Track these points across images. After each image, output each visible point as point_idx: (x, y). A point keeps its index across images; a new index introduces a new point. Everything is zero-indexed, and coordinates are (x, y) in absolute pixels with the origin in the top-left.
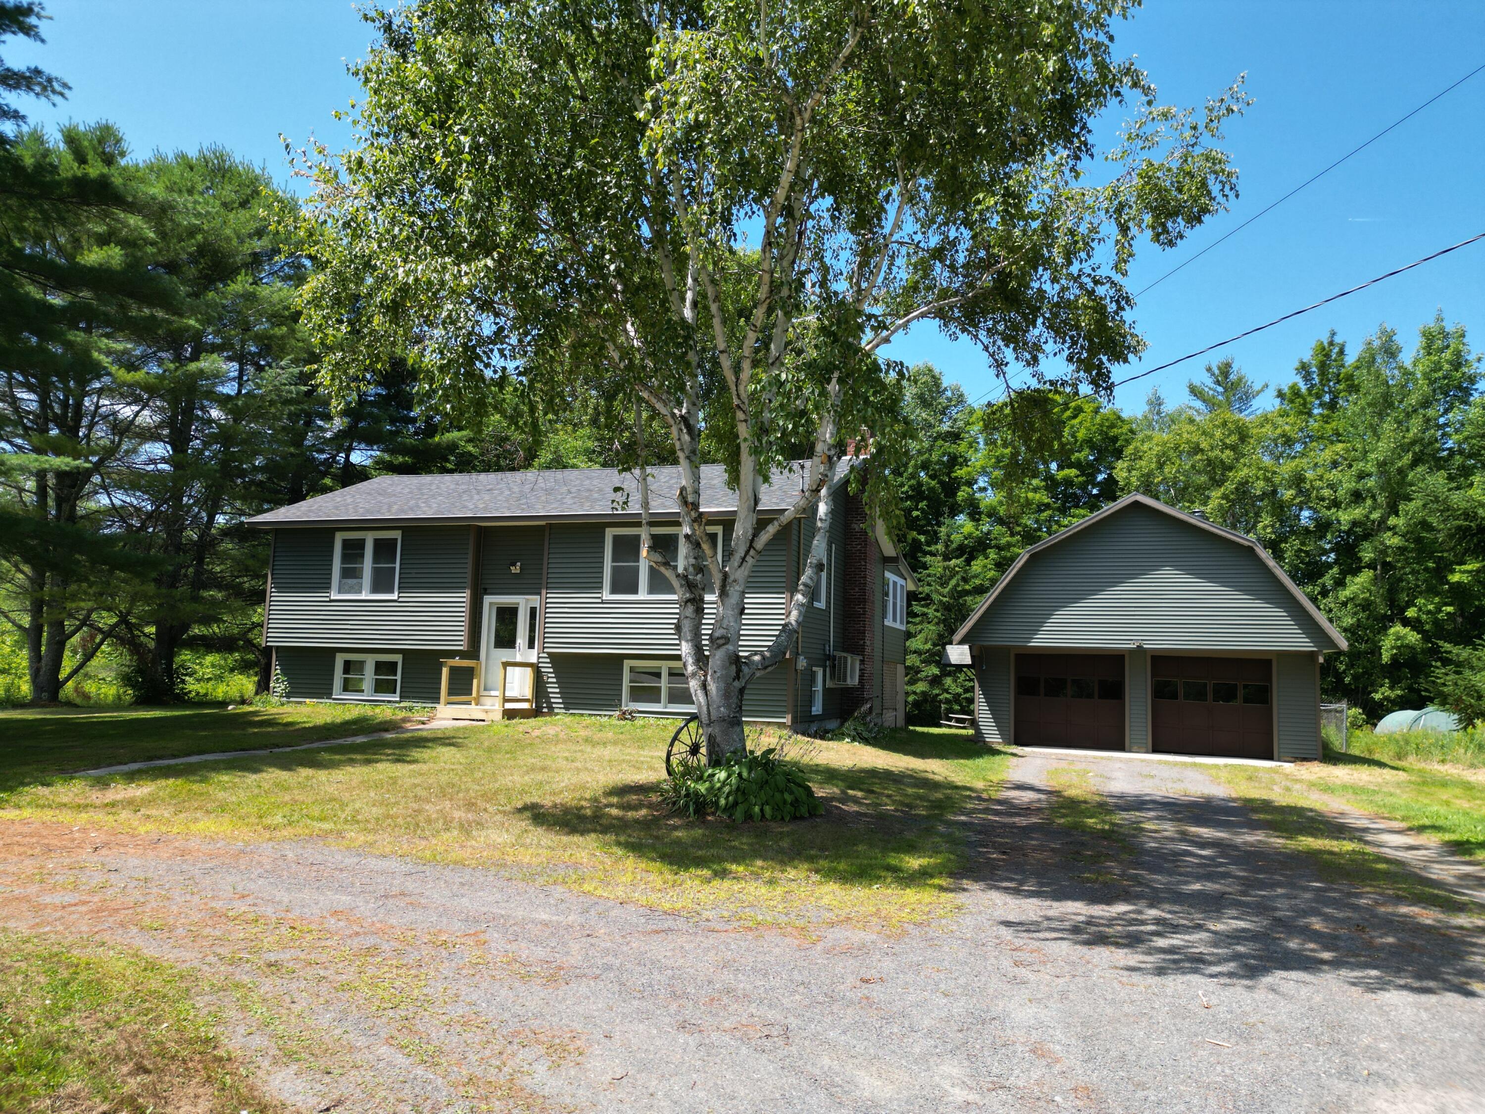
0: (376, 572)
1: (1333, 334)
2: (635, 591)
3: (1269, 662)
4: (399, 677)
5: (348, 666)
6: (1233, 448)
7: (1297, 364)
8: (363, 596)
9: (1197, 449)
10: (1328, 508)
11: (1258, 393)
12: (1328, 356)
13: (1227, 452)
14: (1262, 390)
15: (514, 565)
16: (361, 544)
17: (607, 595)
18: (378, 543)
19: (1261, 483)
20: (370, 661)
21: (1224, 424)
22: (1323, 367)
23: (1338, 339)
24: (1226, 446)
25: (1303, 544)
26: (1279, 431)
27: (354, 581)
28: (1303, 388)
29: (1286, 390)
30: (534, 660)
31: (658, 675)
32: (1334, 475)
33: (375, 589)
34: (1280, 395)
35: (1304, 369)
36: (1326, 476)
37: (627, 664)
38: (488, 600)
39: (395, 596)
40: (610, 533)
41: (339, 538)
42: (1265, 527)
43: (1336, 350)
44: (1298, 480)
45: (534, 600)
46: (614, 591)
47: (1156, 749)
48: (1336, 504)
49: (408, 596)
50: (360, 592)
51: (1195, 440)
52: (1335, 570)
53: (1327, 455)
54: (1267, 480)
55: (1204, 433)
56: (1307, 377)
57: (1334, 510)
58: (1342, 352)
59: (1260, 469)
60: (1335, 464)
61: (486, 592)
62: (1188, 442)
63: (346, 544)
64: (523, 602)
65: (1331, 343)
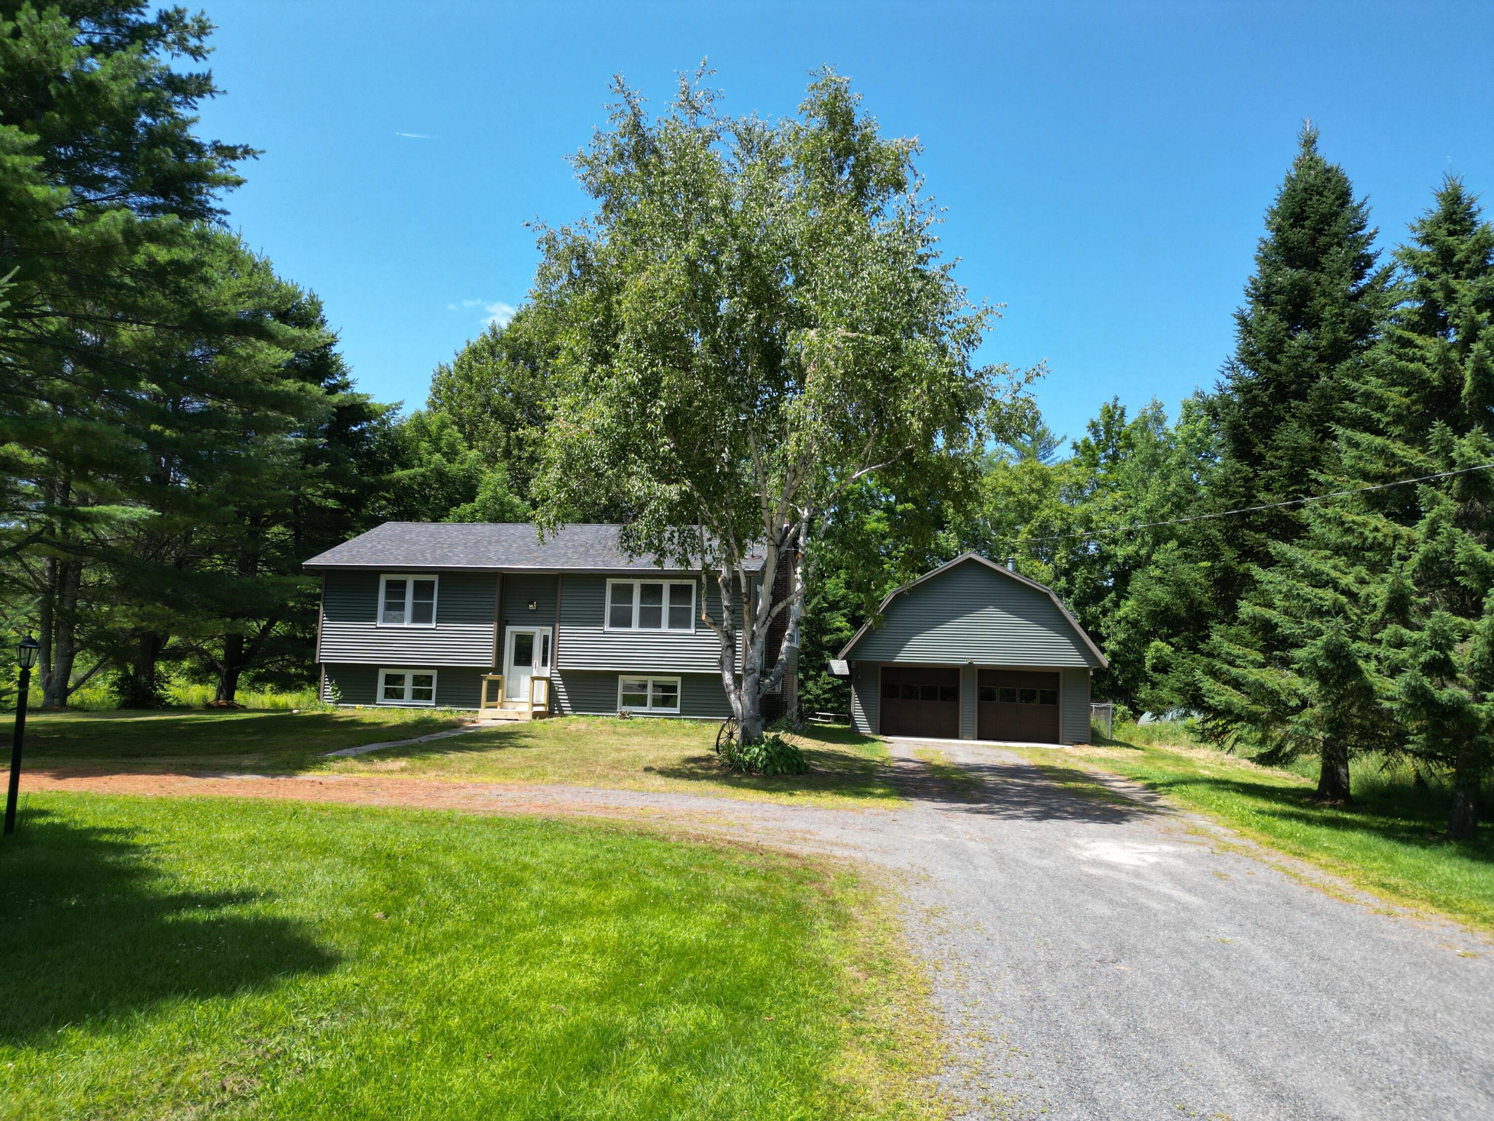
0: (416, 606)
1: (1117, 399)
2: (629, 625)
3: (1058, 674)
4: (434, 687)
5: (389, 679)
6: (1038, 492)
7: (1088, 423)
8: (405, 625)
9: (1010, 493)
10: (1109, 544)
11: (1059, 443)
12: (1111, 417)
13: (1034, 495)
14: (1062, 441)
15: (532, 603)
16: (403, 584)
17: (607, 628)
18: (417, 584)
19: (1059, 522)
20: (409, 676)
21: (1032, 471)
22: (1108, 427)
23: (1120, 404)
24: (1032, 490)
25: (1089, 572)
26: (1073, 480)
27: (397, 613)
28: (1093, 443)
29: (1080, 443)
30: (548, 675)
31: (644, 686)
32: (1113, 518)
33: (415, 620)
34: (1075, 447)
35: (1093, 426)
36: (1108, 518)
37: (622, 678)
38: (509, 629)
39: (433, 626)
40: (610, 582)
41: (383, 579)
42: (1060, 559)
43: (1119, 412)
44: (1086, 521)
45: (548, 631)
46: (611, 625)
47: (980, 738)
48: (1115, 542)
49: (443, 626)
50: (402, 621)
51: (1008, 484)
52: (1113, 595)
53: (1109, 501)
54: (1062, 519)
55: (1016, 478)
56: (1096, 433)
57: (1113, 546)
58: (1122, 414)
59: (1058, 511)
60: (1115, 509)
61: (507, 623)
62: (1004, 486)
63: (389, 584)
64: (538, 632)
65: (1115, 407)
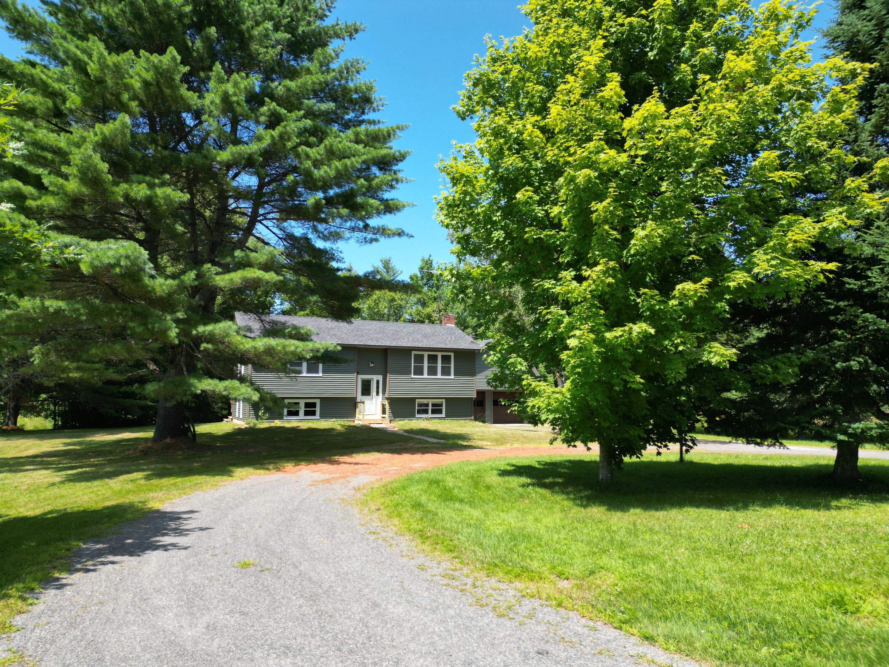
0: (309, 367)
2: (422, 374)
4: (318, 409)
5: (290, 405)
8: (304, 375)
15: (372, 363)
17: (413, 376)
20: (302, 403)
27: (298, 368)
30: (380, 400)
31: (427, 405)
33: (309, 372)
34: (409, 276)
37: (417, 400)
38: (359, 377)
39: (321, 375)
40: (413, 353)
43: (430, 263)
46: (415, 374)
47: (493, 422)
49: (326, 375)
50: (301, 373)
61: (358, 373)
64: (375, 378)
65: (429, 259)
